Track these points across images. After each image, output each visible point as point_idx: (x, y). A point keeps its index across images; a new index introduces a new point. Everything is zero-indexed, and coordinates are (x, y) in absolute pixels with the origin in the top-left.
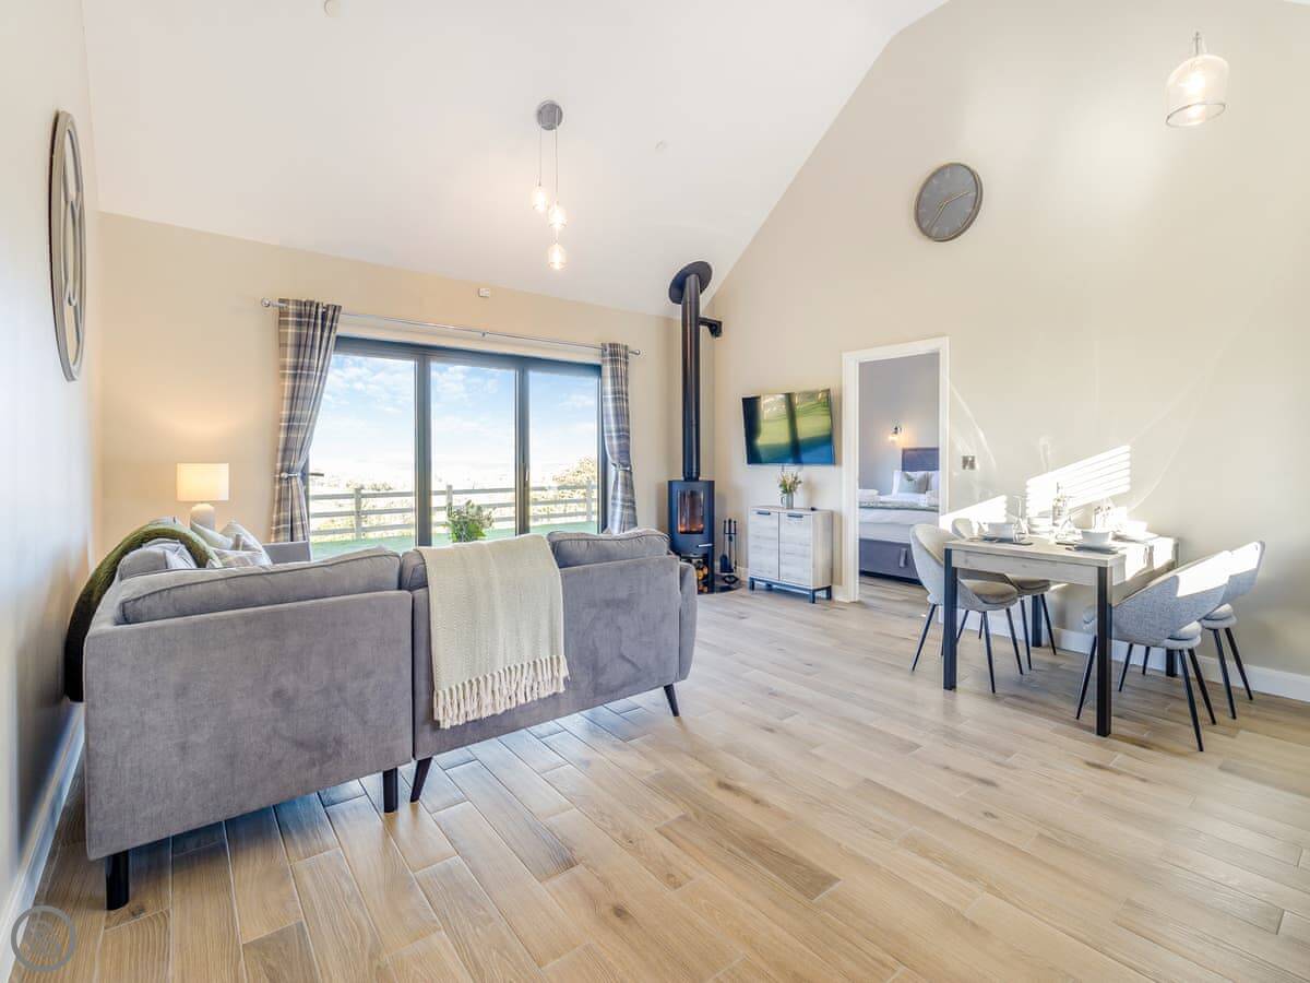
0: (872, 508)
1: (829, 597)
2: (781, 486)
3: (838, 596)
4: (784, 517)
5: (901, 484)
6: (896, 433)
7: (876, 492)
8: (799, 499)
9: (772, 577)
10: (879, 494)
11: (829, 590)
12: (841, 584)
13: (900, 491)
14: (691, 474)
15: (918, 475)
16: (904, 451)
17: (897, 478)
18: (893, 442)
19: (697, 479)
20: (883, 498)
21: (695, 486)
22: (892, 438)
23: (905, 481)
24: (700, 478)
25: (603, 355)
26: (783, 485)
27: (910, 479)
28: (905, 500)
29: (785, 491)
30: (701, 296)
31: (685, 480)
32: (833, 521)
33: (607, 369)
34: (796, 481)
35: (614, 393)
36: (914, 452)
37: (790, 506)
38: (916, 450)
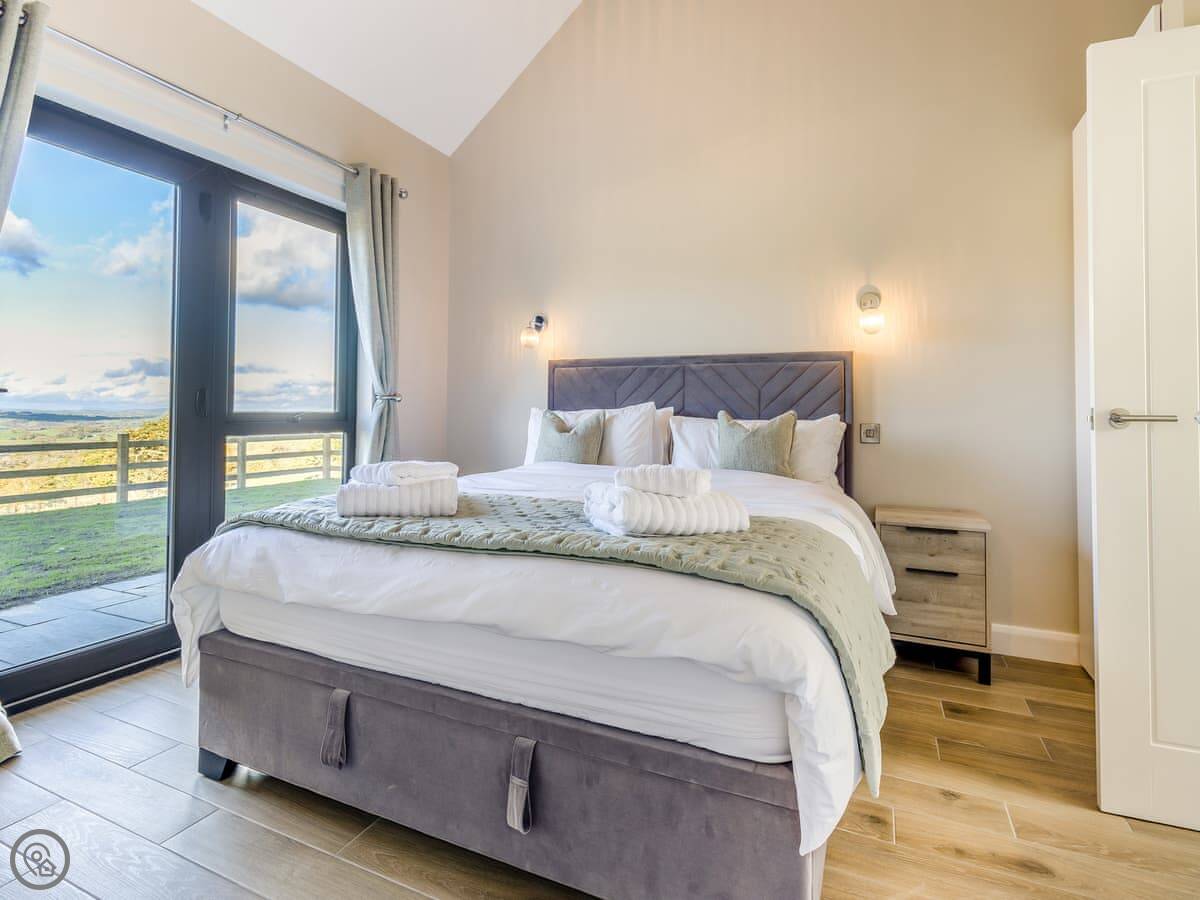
5: (544, 441)
6: (538, 328)
13: (538, 460)
15: (584, 418)
16: (553, 367)
17: (536, 426)
18: (529, 346)
22: (529, 337)
23: (554, 434)
27: (563, 428)
36: (572, 371)
38: (575, 364)
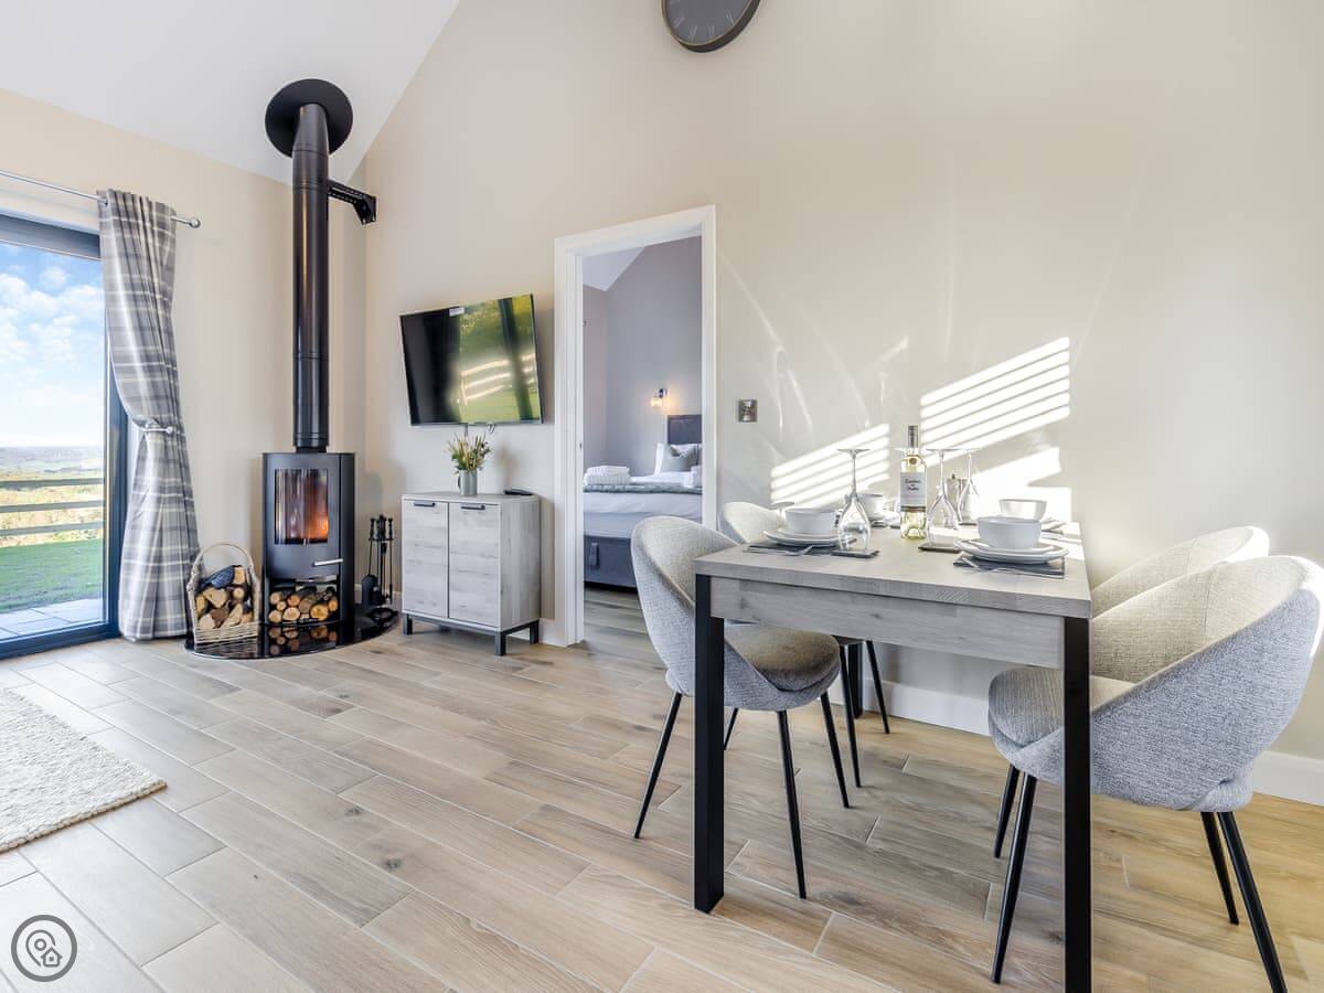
0: (618, 492)
1: (536, 637)
2: (454, 457)
3: (549, 638)
4: (456, 508)
5: (665, 460)
6: (661, 396)
7: (625, 470)
8: (488, 479)
9: (438, 613)
10: (632, 473)
11: (534, 628)
12: (553, 617)
13: (663, 470)
14: (311, 439)
15: (688, 448)
16: (670, 419)
17: (661, 453)
18: (656, 407)
19: (322, 449)
20: (634, 479)
21: (315, 461)
22: (655, 402)
23: (670, 457)
24: (329, 450)
25: (101, 215)
26: (457, 456)
27: (675, 454)
28: (666, 481)
29: (462, 467)
30: (331, 157)
31: (299, 450)
32: (540, 516)
33: (111, 240)
34: (480, 451)
35: (131, 286)
36: (681, 421)
37: (471, 490)
38: (683, 417)
